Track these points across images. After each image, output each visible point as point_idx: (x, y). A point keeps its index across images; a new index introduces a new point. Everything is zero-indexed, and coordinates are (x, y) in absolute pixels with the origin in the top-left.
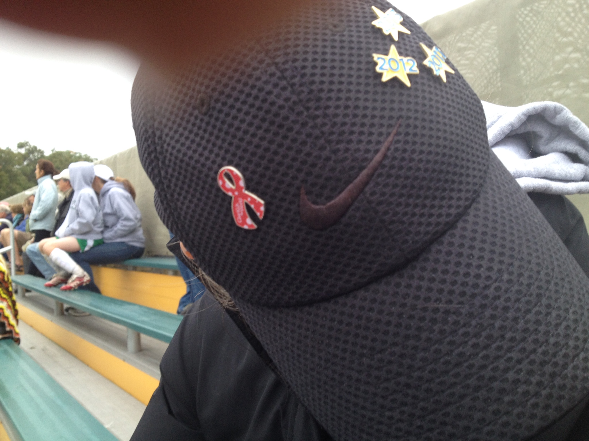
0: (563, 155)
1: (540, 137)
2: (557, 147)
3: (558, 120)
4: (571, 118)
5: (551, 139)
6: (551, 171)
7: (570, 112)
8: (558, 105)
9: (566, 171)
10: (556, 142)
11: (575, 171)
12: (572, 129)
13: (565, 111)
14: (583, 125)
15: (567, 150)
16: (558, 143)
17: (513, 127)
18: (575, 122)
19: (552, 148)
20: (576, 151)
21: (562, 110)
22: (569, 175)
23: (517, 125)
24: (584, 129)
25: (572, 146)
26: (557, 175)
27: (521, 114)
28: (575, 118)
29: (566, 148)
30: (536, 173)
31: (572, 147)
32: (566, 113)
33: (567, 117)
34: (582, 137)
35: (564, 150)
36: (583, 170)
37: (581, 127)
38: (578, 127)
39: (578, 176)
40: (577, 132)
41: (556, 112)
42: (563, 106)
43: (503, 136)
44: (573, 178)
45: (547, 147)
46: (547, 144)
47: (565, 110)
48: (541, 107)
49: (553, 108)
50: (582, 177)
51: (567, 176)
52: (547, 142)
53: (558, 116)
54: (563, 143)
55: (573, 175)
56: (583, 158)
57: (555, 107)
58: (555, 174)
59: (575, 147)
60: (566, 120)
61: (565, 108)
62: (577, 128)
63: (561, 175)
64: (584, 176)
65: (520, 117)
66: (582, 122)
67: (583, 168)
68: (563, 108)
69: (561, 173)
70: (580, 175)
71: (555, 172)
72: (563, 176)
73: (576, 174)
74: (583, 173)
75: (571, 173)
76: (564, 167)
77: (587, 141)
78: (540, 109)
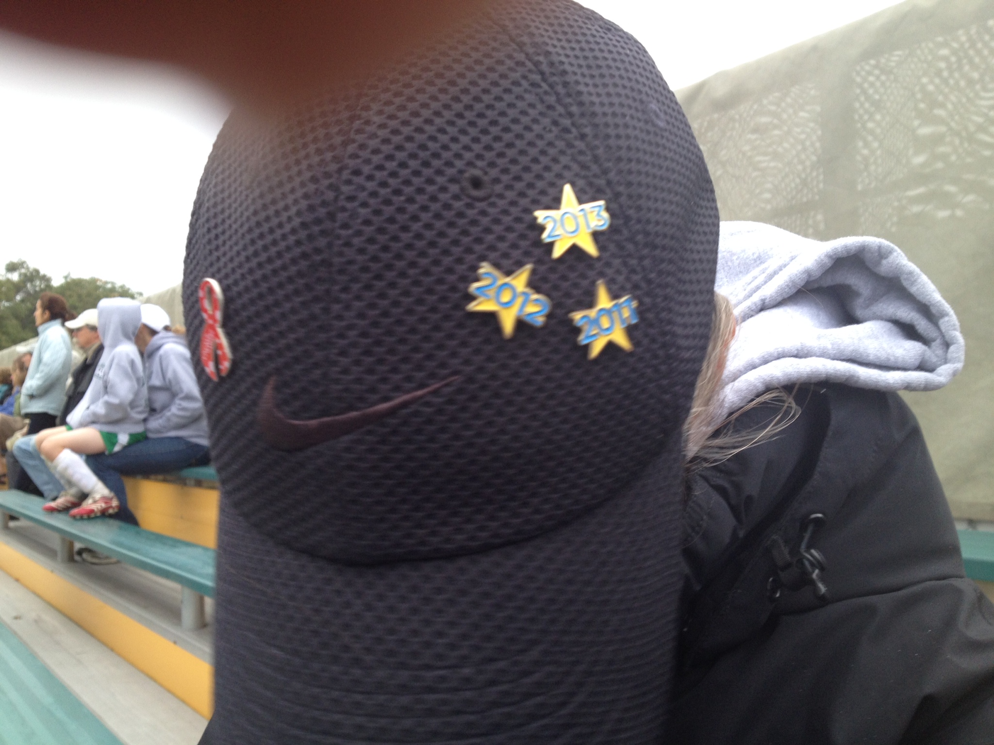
0: (889, 325)
1: (857, 294)
2: (881, 312)
3: (884, 267)
4: (904, 266)
5: (874, 299)
6: (861, 350)
7: (903, 255)
8: (885, 243)
9: (889, 351)
10: (881, 304)
11: (904, 353)
12: (905, 283)
13: (895, 254)
14: (924, 278)
15: (897, 318)
16: (885, 306)
17: (809, 275)
18: (911, 273)
19: (875, 313)
20: (911, 320)
21: (890, 252)
22: (892, 358)
23: (817, 274)
24: (924, 285)
25: (906, 312)
26: (871, 358)
27: (823, 255)
28: (911, 266)
29: (897, 314)
30: (835, 352)
31: (906, 314)
32: (897, 257)
33: (897, 264)
34: (920, 298)
35: (894, 317)
36: (919, 352)
37: (919, 280)
38: (915, 281)
39: (910, 360)
40: (913, 290)
41: (882, 254)
42: (892, 245)
43: (794, 290)
44: (900, 365)
45: (866, 310)
46: (868, 306)
47: (896, 251)
48: (857, 245)
49: (877, 248)
50: (917, 363)
51: (889, 360)
52: (867, 302)
53: (884, 262)
54: (892, 306)
55: (900, 359)
56: (922, 332)
57: (880, 247)
58: (868, 356)
59: (909, 314)
60: (896, 268)
61: (896, 248)
62: (913, 283)
63: (878, 358)
64: (921, 363)
65: (822, 260)
66: (922, 273)
67: (918, 349)
68: (892, 249)
69: (879, 355)
70: (913, 360)
71: (869, 352)
72: (882, 359)
73: (906, 357)
74: (918, 358)
75: (897, 355)
76: (885, 346)
77: (929, 304)
78: (854, 248)
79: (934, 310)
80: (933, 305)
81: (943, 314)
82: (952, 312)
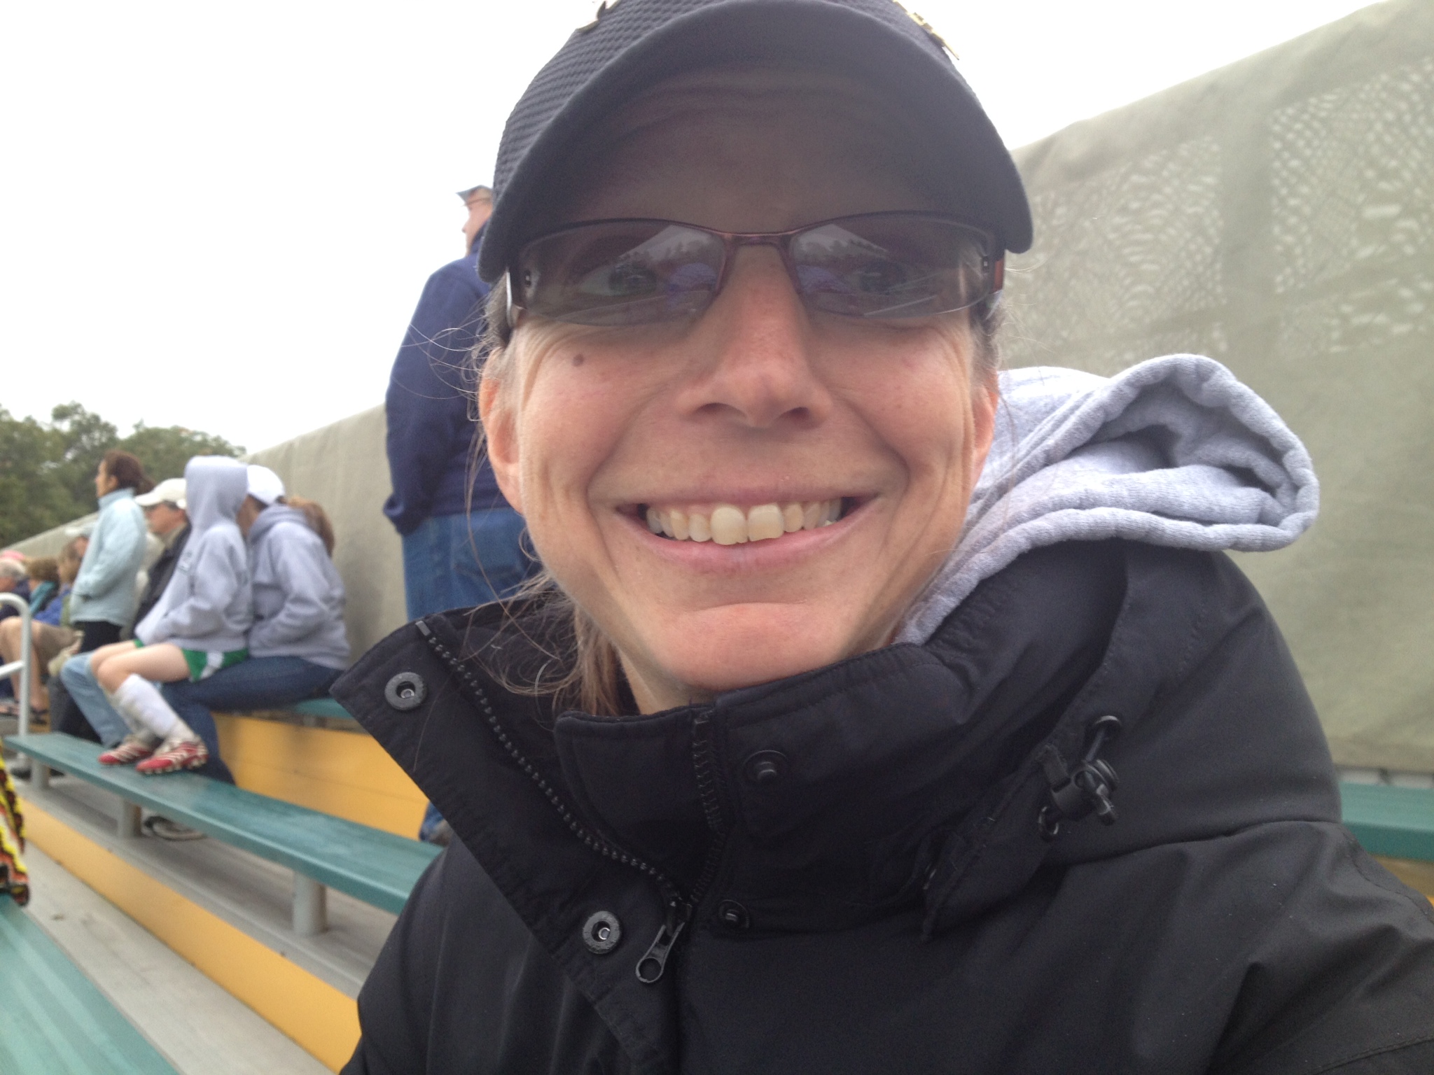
0: (1221, 471)
1: (1177, 437)
2: (1208, 455)
3: (1207, 393)
4: (1231, 388)
5: (1199, 441)
6: (1171, 497)
7: (1230, 373)
8: (1204, 359)
9: (1212, 499)
10: (1209, 446)
11: (1234, 501)
12: (1235, 411)
13: (1218, 373)
14: (1260, 402)
15: (1231, 461)
16: (1212, 448)
17: (1107, 413)
18: (1240, 396)
19: (1200, 458)
20: (1247, 461)
21: (1212, 371)
22: (1216, 508)
23: (1116, 411)
24: (1258, 410)
25: (1240, 451)
26: (1186, 507)
27: (1122, 383)
28: (1241, 388)
29: (1229, 457)
30: (1133, 500)
31: (1241, 454)
32: (1221, 376)
33: (1221, 387)
34: (1256, 429)
35: (1225, 462)
36: (1256, 500)
37: (1252, 405)
38: (1247, 406)
39: (1242, 511)
40: (1245, 418)
41: (1202, 374)
42: (1214, 362)
43: (1088, 436)
44: (1228, 517)
46: (1188, 450)
47: (1219, 369)
48: (1166, 365)
49: (1193, 367)
50: (1255, 515)
51: (1212, 510)
52: (1190, 445)
53: (1205, 385)
54: (1222, 446)
55: (1228, 510)
56: (1264, 475)
57: (1198, 366)
58: (1180, 505)
59: (1245, 454)
60: (1222, 391)
61: (1220, 365)
62: (1245, 409)
63: (1196, 508)
64: (1261, 513)
65: (1121, 391)
67: (1255, 496)
68: (1215, 367)
69: (1198, 504)
70: (1247, 511)
71: (1181, 499)
72: (1201, 509)
73: (1237, 507)
74: (1254, 507)
75: (1224, 504)
76: (1207, 493)
77: (1266, 435)
78: (1163, 370)
79: (1275, 445)
80: (1272, 436)
81: (1288, 447)
82: (1299, 444)
